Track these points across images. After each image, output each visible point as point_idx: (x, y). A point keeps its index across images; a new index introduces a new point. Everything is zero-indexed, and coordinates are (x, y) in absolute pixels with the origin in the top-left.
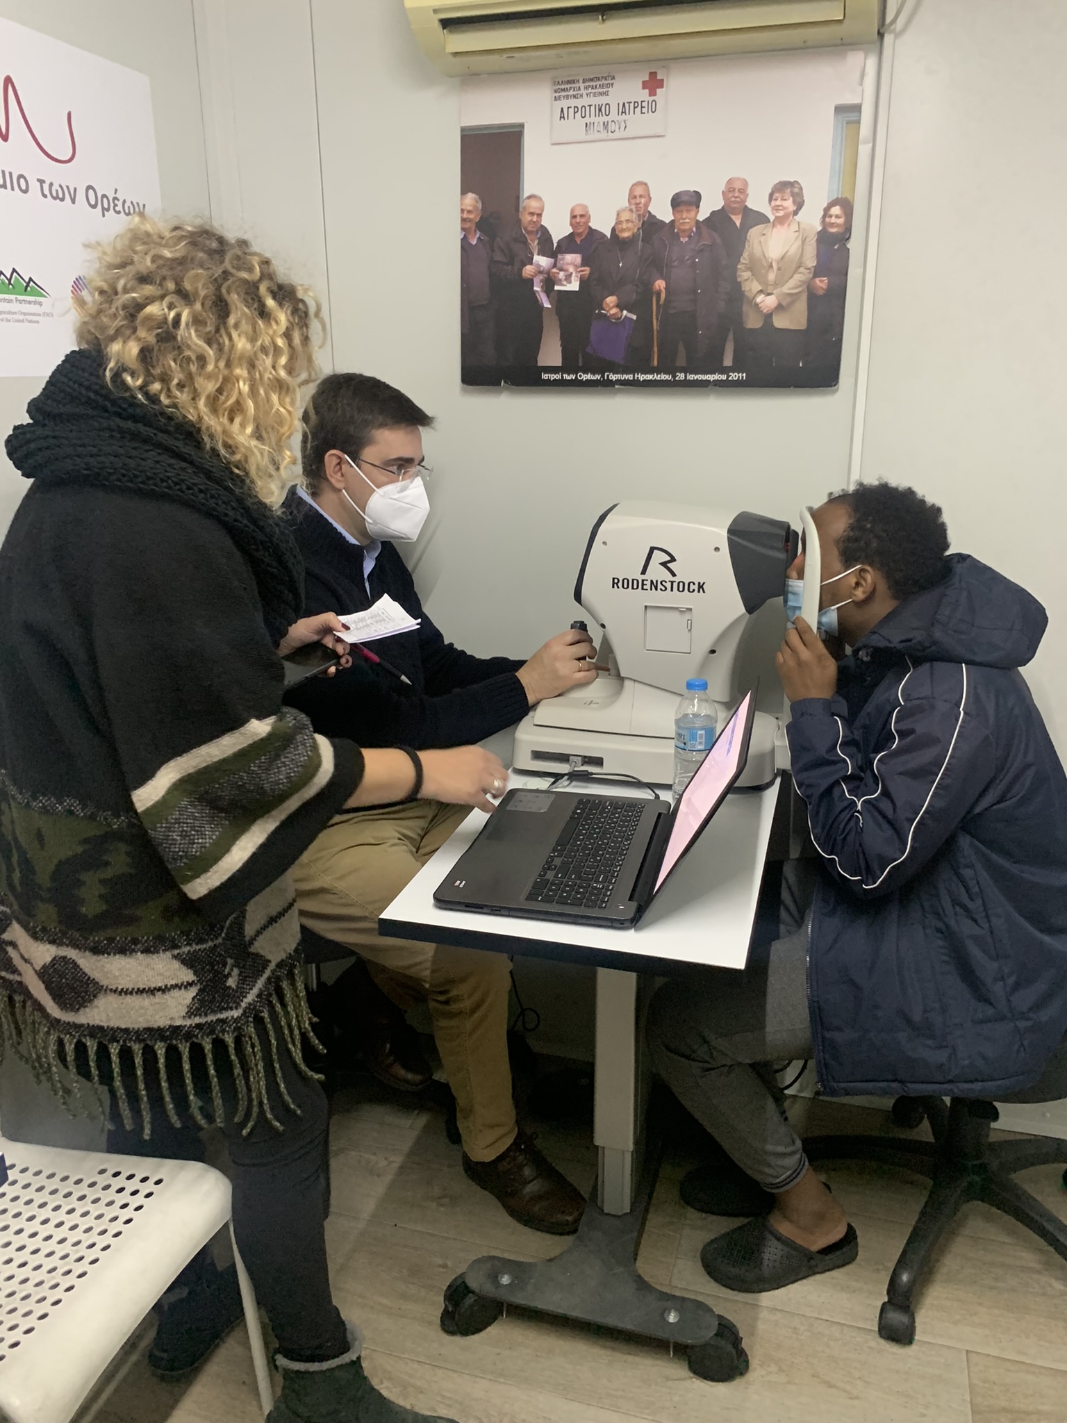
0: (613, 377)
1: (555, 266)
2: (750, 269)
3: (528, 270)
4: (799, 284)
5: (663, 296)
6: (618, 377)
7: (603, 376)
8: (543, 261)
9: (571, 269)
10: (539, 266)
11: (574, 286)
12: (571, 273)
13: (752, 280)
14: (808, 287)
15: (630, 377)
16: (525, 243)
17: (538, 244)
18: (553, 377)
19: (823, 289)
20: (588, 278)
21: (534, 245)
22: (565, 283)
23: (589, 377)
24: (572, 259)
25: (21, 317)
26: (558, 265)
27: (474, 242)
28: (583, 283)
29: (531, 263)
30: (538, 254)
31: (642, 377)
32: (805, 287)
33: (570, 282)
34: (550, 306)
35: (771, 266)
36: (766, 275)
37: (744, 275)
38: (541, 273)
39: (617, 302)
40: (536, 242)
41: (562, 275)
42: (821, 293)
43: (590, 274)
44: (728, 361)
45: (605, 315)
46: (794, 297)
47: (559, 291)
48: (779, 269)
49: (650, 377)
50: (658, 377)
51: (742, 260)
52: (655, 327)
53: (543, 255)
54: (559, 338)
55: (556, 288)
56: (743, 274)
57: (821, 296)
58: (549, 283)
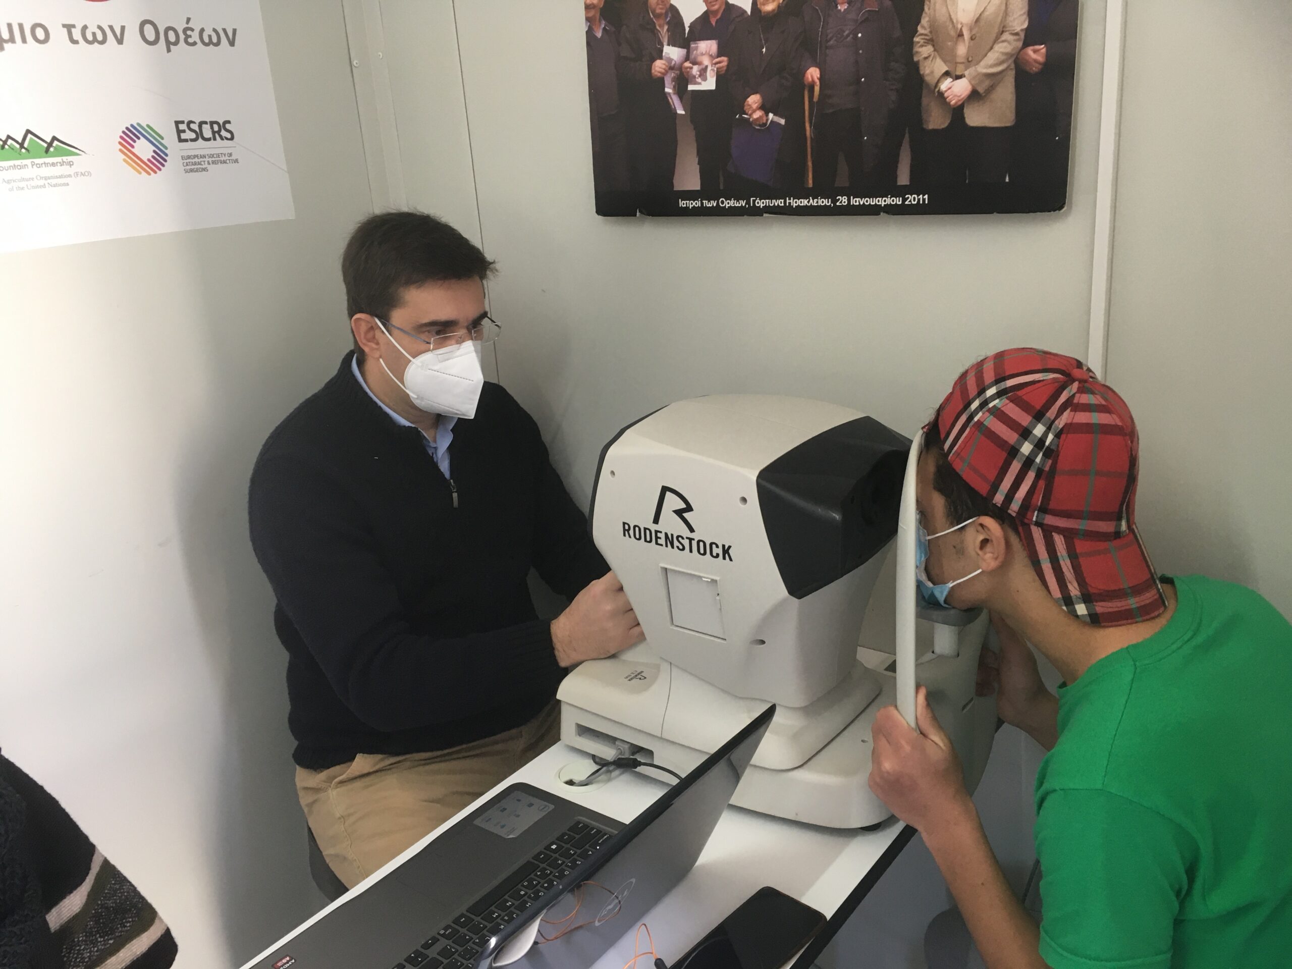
0: (761, 203)
1: (687, 58)
2: (931, 41)
3: (659, 66)
4: (1003, 57)
5: (817, 89)
6: (767, 202)
7: (748, 203)
8: (673, 53)
9: (706, 61)
10: (670, 60)
11: (709, 84)
12: (707, 67)
13: (934, 57)
14: (1016, 62)
15: (780, 202)
16: (654, 31)
17: (668, 30)
18: (692, 204)
19: (1039, 63)
20: (727, 70)
21: (664, 31)
22: (699, 80)
23: (732, 203)
24: (707, 47)
25: (42, 182)
26: (692, 57)
27: (599, 34)
28: (721, 79)
29: (661, 58)
30: (669, 45)
31: (795, 203)
32: (1011, 61)
33: (705, 79)
34: (683, 112)
35: (961, 35)
36: (953, 50)
37: (923, 51)
38: (672, 68)
39: (761, 101)
40: (666, 27)
41: (695, 70)
42: (1035, 69)
43: (728, 66)
44: (903, 179)
45: (747, 120)
46: (994, 79)
47: (694, 92)
48: (972, 39)
49: (804, 202)
50: (814, 202)
51: (920, 30)
52: (808, 133)
53: (674, 45)
54: (696, 154)
55: (691, 87)
56: (920, 50)
57: (1036, 74)
58: (682, 80)
